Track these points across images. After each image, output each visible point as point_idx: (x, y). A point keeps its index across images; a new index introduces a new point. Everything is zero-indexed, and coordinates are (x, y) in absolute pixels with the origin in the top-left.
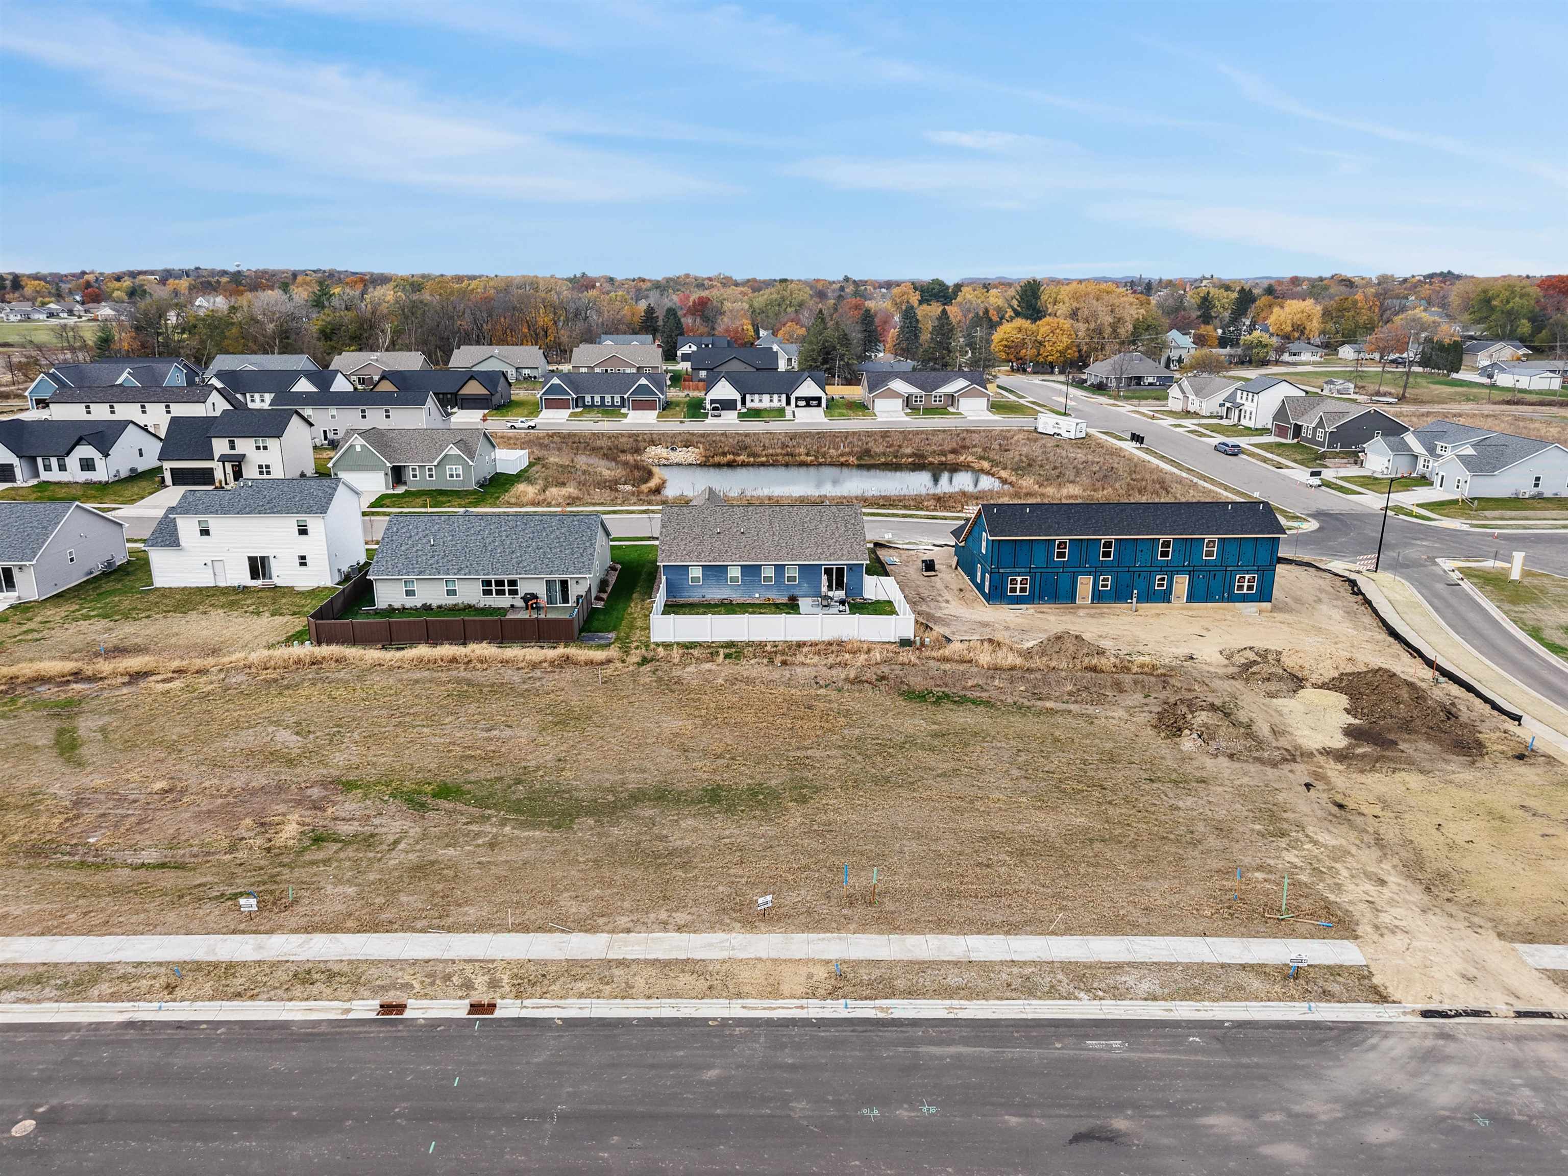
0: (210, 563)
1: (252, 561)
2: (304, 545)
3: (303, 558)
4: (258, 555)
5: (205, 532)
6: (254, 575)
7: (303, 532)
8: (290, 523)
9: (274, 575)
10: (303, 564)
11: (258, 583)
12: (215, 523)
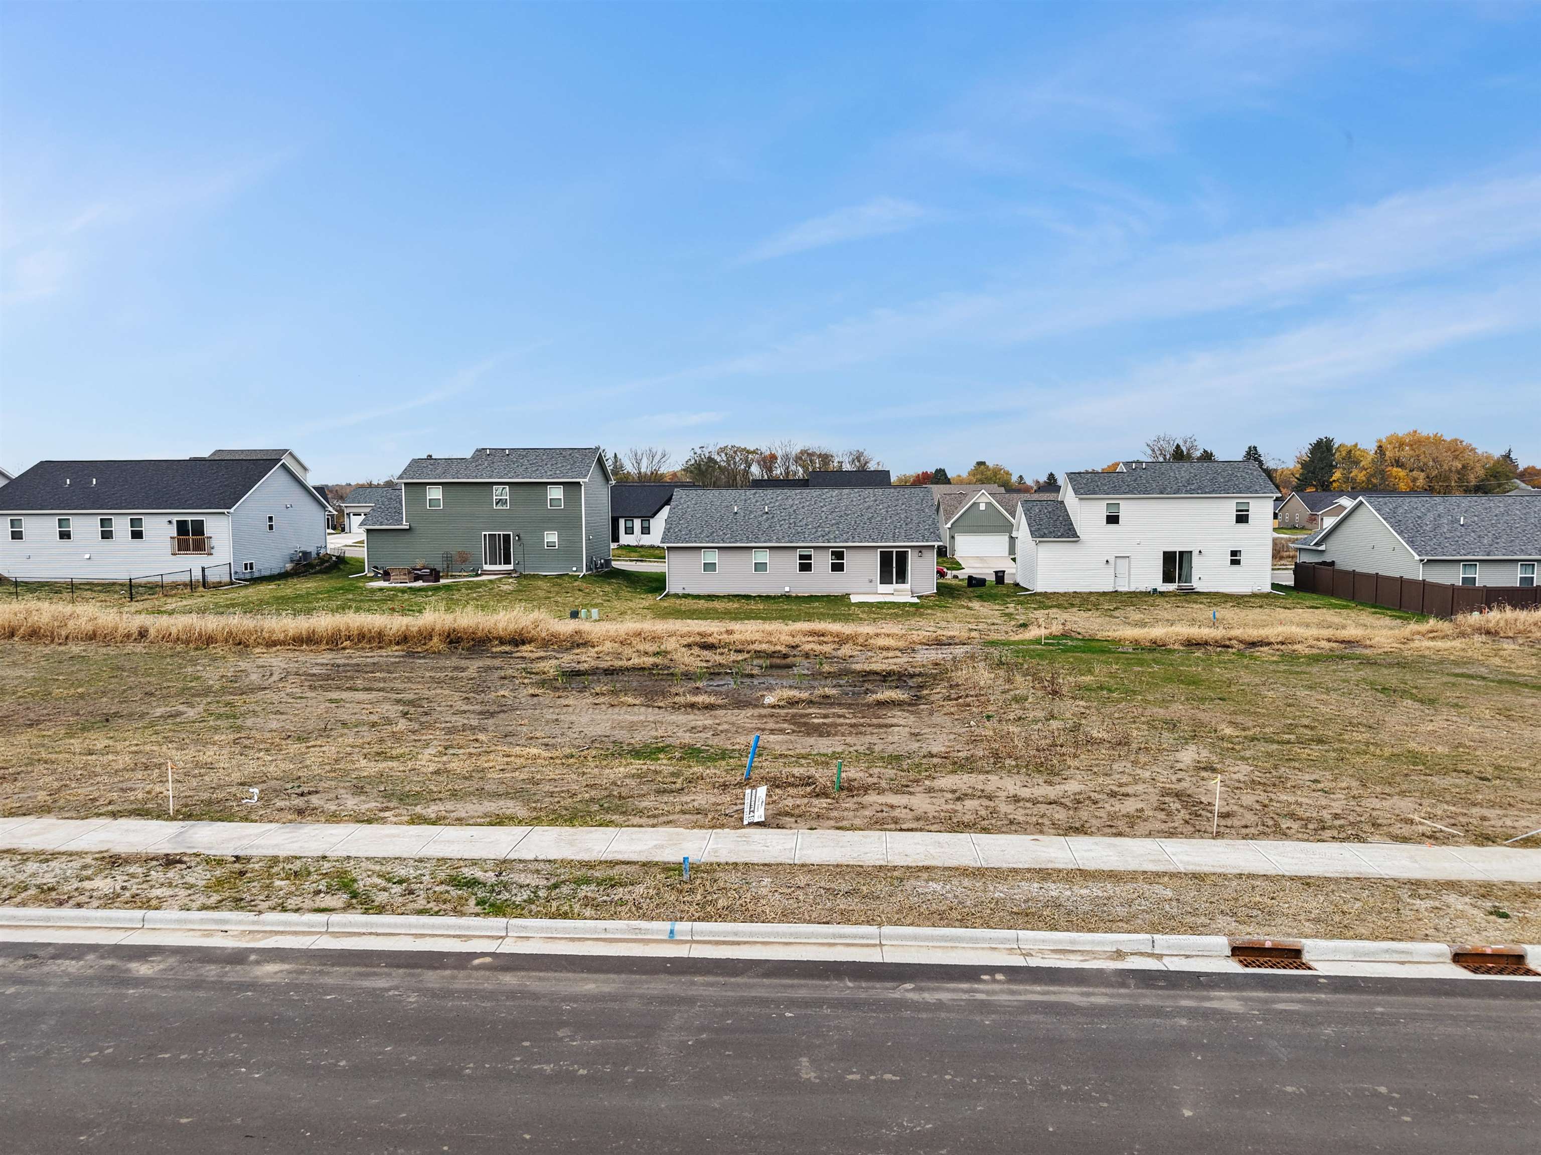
0: (1112, 561)
1: (1169, 557)
2: (1240, 537)
3: (1234, 553)
4: (1178, 549)
5: (1113, 519)
6: (1168, 577)
7: (1242, 518)
8: (1229, 508)
9: (1195, 578)
10: (1235, 562)
11: (1172, 587)
12: (1128, 509)
